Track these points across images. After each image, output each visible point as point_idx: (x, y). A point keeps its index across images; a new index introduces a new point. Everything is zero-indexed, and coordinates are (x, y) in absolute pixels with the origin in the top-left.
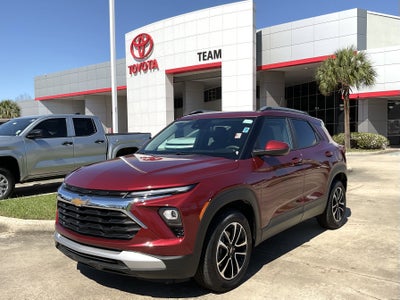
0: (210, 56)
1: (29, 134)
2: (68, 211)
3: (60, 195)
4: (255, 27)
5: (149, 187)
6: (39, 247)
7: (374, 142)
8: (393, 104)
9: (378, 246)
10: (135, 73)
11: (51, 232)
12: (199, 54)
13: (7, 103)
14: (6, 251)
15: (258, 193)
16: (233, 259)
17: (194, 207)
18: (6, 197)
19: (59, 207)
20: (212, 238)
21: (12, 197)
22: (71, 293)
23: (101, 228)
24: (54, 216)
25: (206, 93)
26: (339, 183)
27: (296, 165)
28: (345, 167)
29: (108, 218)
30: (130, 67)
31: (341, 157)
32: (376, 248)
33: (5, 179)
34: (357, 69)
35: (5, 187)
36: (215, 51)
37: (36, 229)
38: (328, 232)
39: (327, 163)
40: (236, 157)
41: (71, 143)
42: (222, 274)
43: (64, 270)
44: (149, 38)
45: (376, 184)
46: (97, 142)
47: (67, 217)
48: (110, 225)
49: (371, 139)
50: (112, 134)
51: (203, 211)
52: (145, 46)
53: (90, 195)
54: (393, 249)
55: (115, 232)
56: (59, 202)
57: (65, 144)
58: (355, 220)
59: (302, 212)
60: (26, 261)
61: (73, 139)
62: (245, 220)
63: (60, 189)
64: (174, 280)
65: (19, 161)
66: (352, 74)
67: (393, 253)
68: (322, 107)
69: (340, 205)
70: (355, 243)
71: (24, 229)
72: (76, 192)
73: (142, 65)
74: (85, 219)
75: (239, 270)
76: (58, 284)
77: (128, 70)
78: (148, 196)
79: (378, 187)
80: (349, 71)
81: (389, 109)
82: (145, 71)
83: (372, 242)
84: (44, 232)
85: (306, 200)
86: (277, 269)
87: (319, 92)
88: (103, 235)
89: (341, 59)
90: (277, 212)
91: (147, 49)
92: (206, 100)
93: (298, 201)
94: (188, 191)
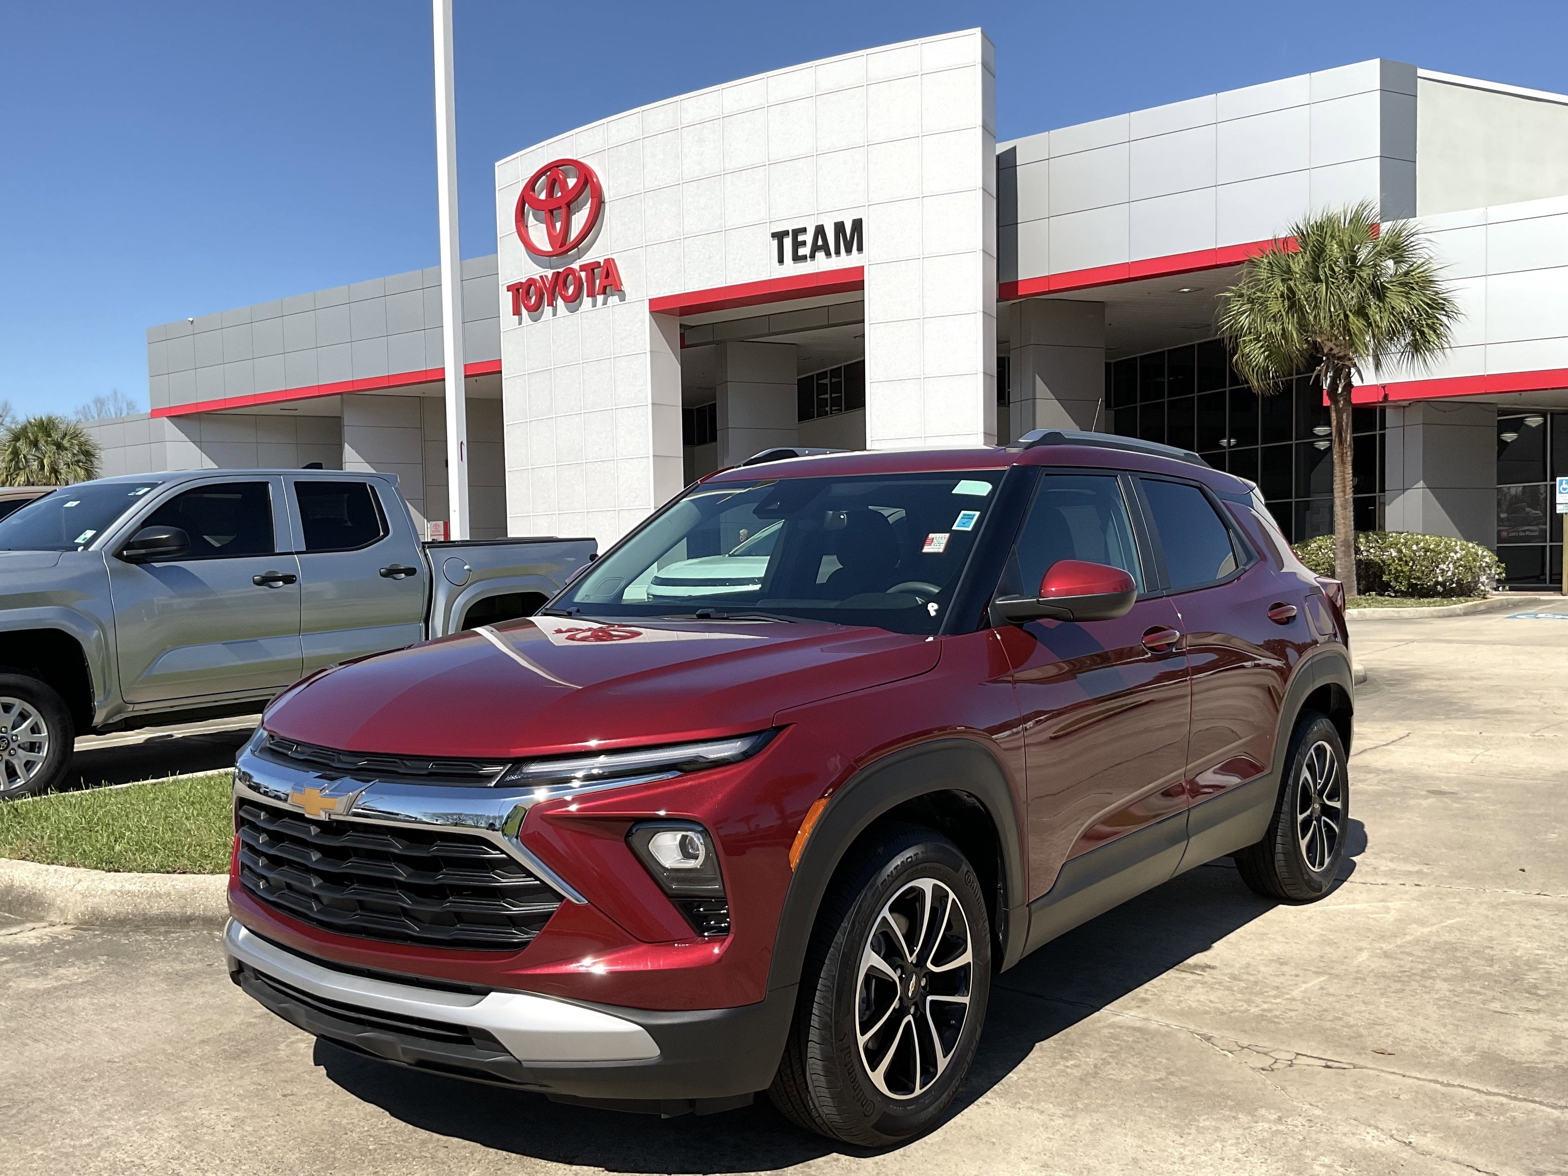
0: (820, 246)
1: (128, 544)
2: (276, 838)
3: (245, 777)
4: (990, 132)
5: (593, 743)
6: (168, 977)
7: (1447, 570)
8: (1517, 425)
9: (1477, 965)
10: (535, 310)
11: (211, 922)
12: (779, 236)
13: (46, 427)
14: (38, 995)
15: (1014, 763)
16: (921, 1020)
17: (769, 820)
18: (39, 788)
19: (241, 822)
20: (840, 938)
21: (63, 789)
22: (292, 1158)
23: (407, 903)
24: (224, 857)
25: (805, 386)
26: (1323, 725)
27: (1161, 654)
28: (1345, 662)
29: (433, 865)
30: (515, 289)
31: (1327, 623)
32: (1467, 975)
33: (35, 717)
34: (1379, 292)
35: (33, 747)
36: (839, 227)
37: (157, 908)
38: (1282, 912)
39: (1277, 648)
40: (931, 625)
41: (289, 579)
42: (878, 1077)
43: (264, 1068)
44: (586, 177)
45: (1457, 728)
46: (391, 573)
47: (275, 862)
48: (440, 892)
49: (1434, 558)
50: (448, 543)
51: (804, 834)
52: (569, 206)
53: (362, 774)
54: (1532, 977)
55: (459, 917)
56: (242, 802)
57: (267, 580)
58: (1385, 865)
59: (1185, 835)
60: (114, 1034)
61: (296, 564)
62: (966, 867)
63: (245, 755)
64: (692, 1102)
65: (90, 649)
66: (1361, 312)
67: (1532, 991)
68: (1244, 435)
69: (1326, 810)
70: (1386, 955)
71: (110, 910)
72: (308, 764)
73: (560, 281)
74: (345, 867)
75: (942, 1063)
76: (238, 1123)
77: (506, 299)
78: (589, 778)
79: (1467, 742)
80: (1351, 297)
81: (1502, 444)
82: (573, 301)
83: (1451, 949)
84: (185, 921)
85: (1195, 790)
86: (1089, 1058)
87: (1235, 378)
88: (415, 930)
89: (1319, 254)
90: (1090, 836)
91: (579, 220)
92: (804, 415)
93: (1167, 794)
94: (745, 756)
